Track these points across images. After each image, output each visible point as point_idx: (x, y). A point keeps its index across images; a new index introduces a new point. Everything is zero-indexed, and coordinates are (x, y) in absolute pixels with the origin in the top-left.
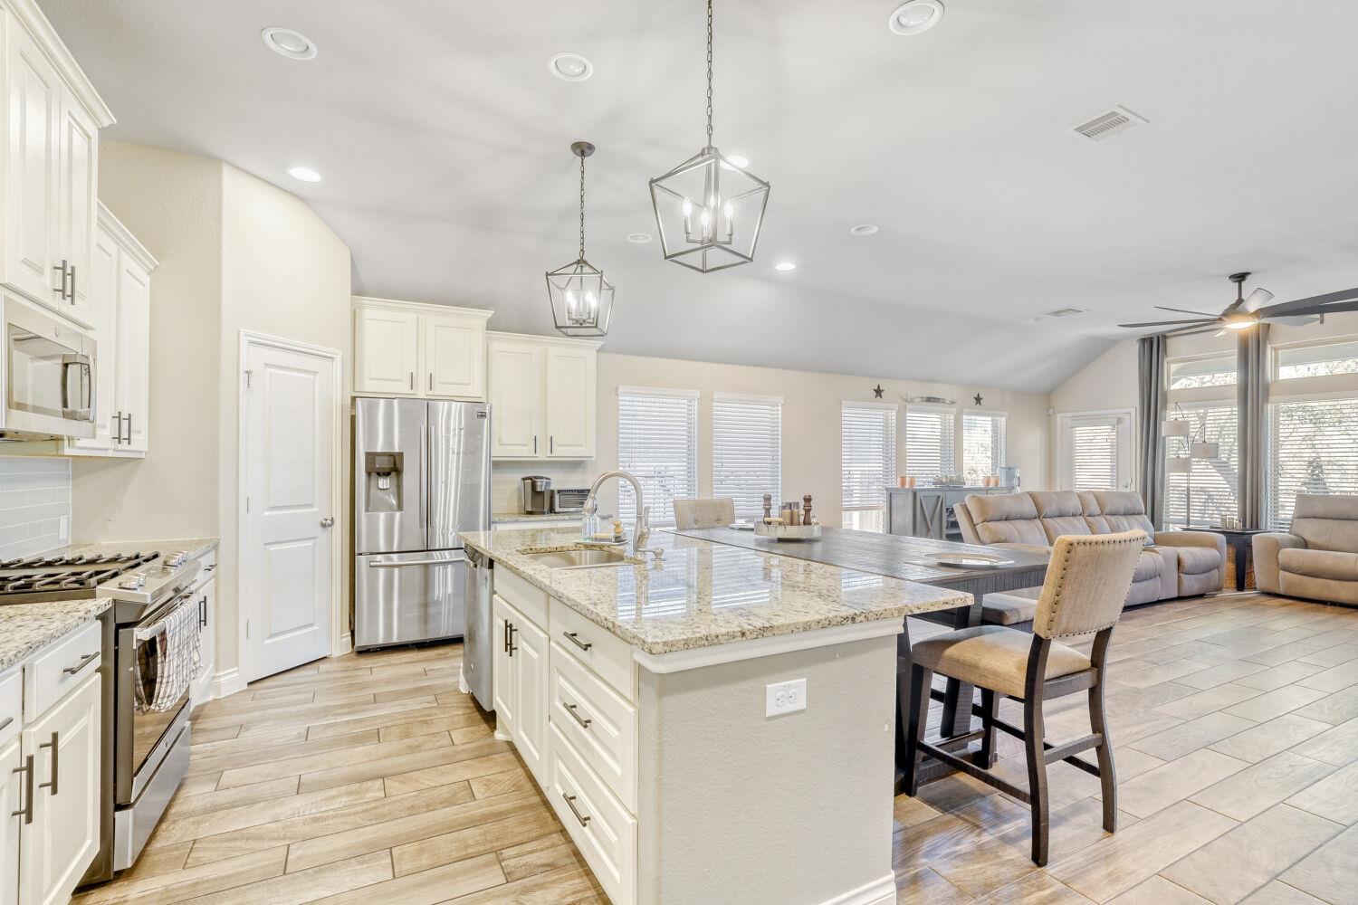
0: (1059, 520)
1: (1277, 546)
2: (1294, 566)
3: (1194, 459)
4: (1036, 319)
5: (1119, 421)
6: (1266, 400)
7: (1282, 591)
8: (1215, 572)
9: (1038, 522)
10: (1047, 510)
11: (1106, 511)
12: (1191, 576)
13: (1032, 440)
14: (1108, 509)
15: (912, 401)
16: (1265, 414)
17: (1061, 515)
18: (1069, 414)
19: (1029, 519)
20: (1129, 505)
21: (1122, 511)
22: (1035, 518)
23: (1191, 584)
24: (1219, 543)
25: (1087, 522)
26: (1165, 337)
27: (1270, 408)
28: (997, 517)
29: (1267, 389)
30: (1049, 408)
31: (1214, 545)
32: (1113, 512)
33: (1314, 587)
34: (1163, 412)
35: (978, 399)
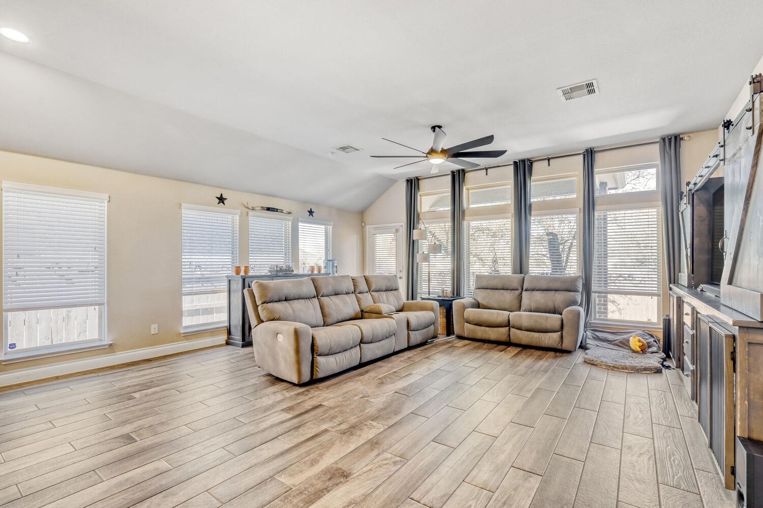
0: (334, 298)
1: (464, 307)
2: (471, 319)
3: (431, 254)
4: (333, 153)
5: (397, 231)
6: (463, 218)
7: (466, 335)
8: (432, 327)
9: (316, 300)
10: (324, 291)
11: (372, 289)
12: (416, 332)
13: (351, 242)
14: (373, 288)
15: (253, 209)
16: (463, 226)
17: (336, 294)
18: (373, 226)
19: (309, 298)
20: (389, 284)
21: (384, 288)
22: (314, 297)
23: (416, 337)
24: (435, 307)
25: (357, 297)
26: (418, 179)
27: (465, 223)
28: (276, 298)
29: (464, 212)
30: (363, 222)
31: (432, 310)
32: (378, 289)
33: (481, 332)
34: (417, 225)
35: (311, 212)
